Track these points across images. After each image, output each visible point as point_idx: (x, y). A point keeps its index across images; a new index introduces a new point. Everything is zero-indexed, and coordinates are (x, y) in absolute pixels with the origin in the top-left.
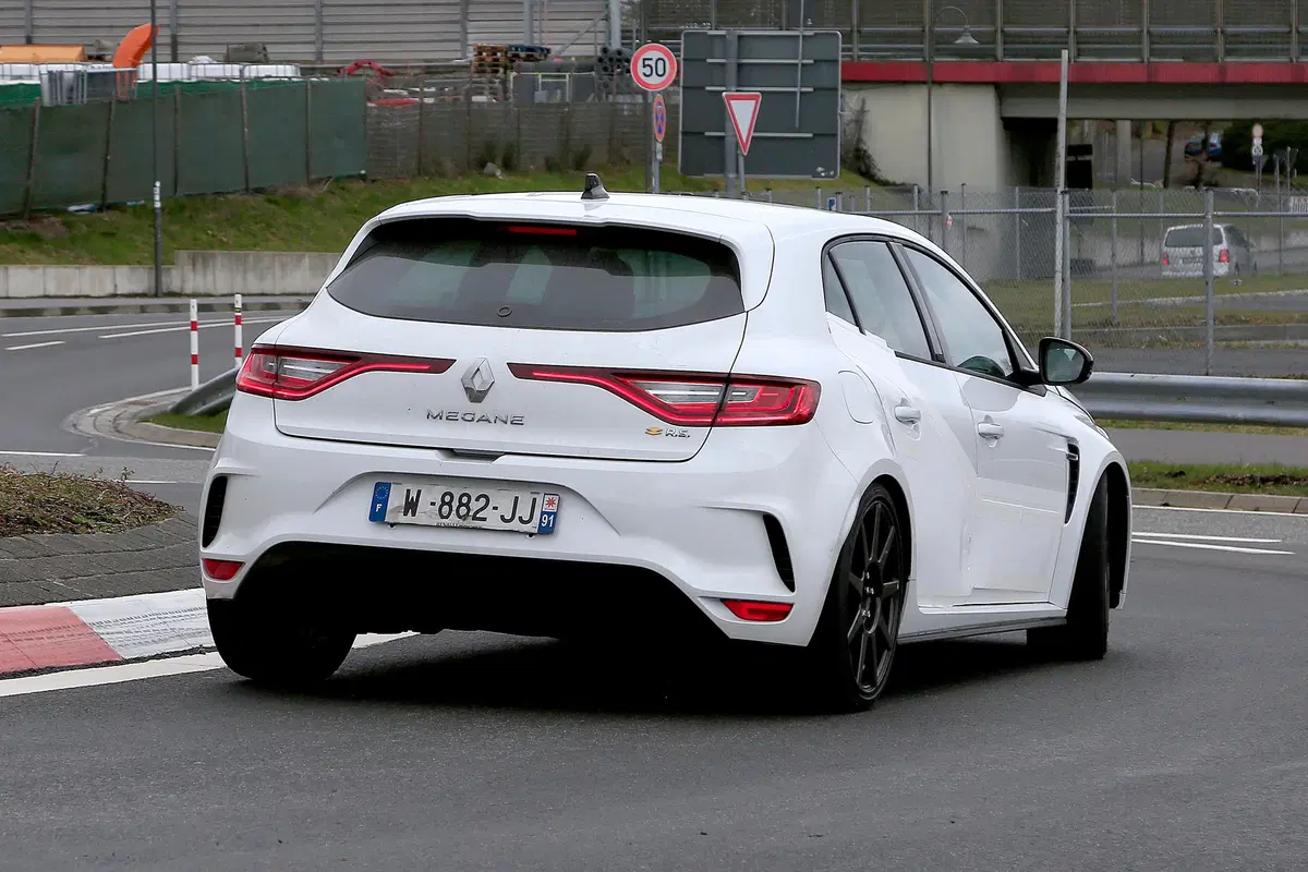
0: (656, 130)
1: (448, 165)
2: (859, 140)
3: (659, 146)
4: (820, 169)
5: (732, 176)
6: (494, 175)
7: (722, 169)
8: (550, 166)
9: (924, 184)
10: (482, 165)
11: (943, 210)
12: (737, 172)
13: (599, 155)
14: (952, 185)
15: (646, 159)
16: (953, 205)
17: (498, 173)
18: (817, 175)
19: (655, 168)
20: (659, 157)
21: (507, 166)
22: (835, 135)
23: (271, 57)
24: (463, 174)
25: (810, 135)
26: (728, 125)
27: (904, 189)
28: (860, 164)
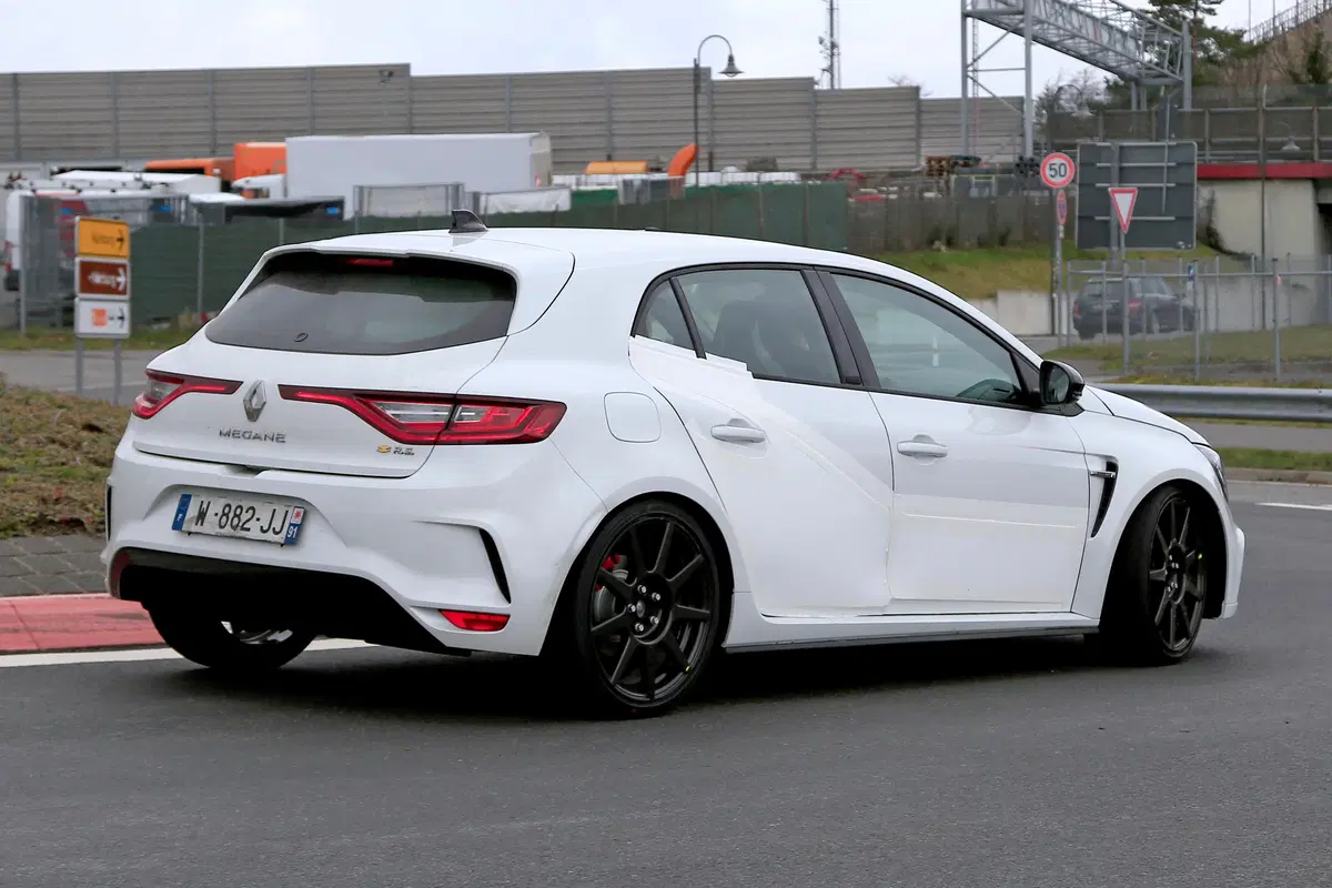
0: (1059, 215)
1: (907, 243)
2: (1210, 221)
3: (1061, 228)
4: (1181, 243)
5: (1115, 248)
6: (939, 250)
7: (1108, 244)
8: (982, 243)
9: (1258, 253)
10: (931, 242)
11: (1274, 270)
12: (1119, 245)
13: (1017, 234)
14: (1280, 254)
15: (1051, 236)
16: (1281, 270)
17: (943, 248)
18: (1179, 247)
19: (1059, 244)
20: (1062, 235)
21: (950, 243)
22: (1191, 218)
23: (780, 167)
24: (917, 248)
25: (1172, 218)
26: (1113, 212)
27: (1243, 258)
28: (1211, 239)
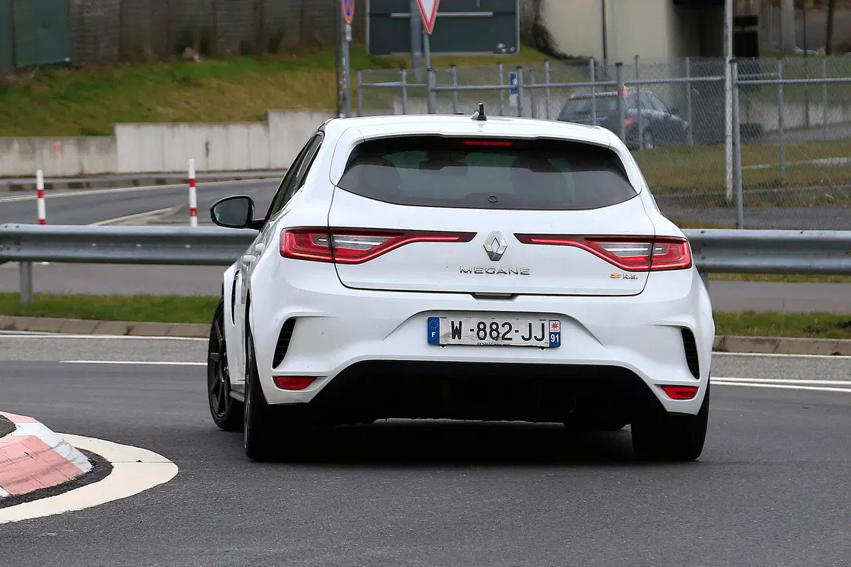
0: (344, 12)
1: (149, 51)
2: (538, 17)
3: (348, 28)
4: (501, 46)
5: (418, 54)
6: (191, 59)
7: (408, 49)
8: (246, 50)
9: (599, 56)
10: (180, 50)
11: (618, 79)
12: (423, 50)
13: (291, 37)
14: (626, 57)
15: (335, 39)
16: (627, 76)
17: (196, 57)
18: (499, 51)
19: (345, 49)
20: (349, 38)
21: (205, 51)
22: (514, 14)
24: (163, 58)
25: (490, 14)
26: (413, 6)
27: (581, 63)
28: (539, 40)
